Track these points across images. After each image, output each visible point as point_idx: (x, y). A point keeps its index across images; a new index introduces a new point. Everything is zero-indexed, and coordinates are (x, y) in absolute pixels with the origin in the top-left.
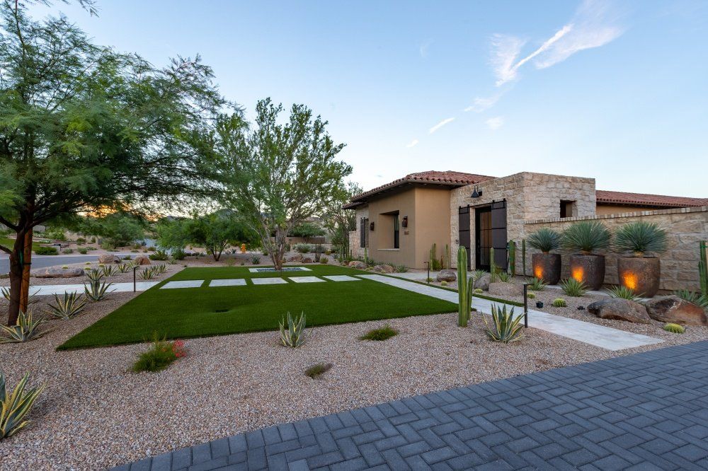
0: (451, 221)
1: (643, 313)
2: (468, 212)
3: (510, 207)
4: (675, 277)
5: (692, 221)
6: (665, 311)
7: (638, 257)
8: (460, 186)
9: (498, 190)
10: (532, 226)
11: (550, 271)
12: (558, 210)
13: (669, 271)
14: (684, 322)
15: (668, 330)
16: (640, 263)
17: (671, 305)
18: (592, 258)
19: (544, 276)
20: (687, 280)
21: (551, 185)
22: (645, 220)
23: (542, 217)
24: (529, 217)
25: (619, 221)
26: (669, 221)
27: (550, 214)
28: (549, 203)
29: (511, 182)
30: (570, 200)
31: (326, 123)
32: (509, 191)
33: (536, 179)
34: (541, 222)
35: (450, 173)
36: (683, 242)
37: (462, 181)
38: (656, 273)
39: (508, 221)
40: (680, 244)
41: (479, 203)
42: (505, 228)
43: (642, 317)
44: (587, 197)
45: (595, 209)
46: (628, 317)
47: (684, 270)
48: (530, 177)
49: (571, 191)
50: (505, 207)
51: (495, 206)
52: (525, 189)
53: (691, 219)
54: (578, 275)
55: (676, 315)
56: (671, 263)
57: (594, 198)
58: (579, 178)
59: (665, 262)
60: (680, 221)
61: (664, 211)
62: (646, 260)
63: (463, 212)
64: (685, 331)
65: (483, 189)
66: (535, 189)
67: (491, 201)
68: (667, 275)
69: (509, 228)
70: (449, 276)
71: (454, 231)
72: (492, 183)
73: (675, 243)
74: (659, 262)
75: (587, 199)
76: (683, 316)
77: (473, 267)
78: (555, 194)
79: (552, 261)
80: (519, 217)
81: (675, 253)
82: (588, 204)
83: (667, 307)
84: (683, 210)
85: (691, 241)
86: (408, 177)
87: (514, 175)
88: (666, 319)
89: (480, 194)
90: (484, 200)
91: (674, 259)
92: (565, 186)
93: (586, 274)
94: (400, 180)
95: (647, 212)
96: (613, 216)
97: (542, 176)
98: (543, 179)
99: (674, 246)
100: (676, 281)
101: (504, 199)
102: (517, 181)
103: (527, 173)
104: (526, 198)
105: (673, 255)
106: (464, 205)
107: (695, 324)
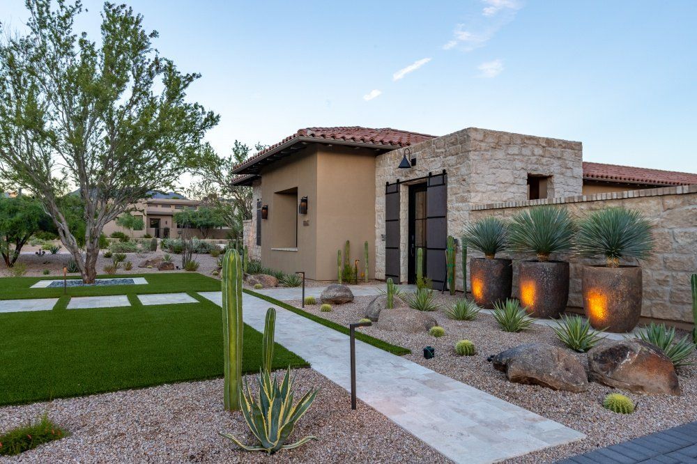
0: (377, 206)
1: (576, 372)
2: (398, 192)
3: (452, 183)
4: (667, 298)
5: (690, 208)
6: (614, 366)
7: (610, 266)
8: (388, 150)
9: (437, 156)
10: (479, 214)
11: (494, 286)
12: (525, 188)
13: (659, 289)
14: (642, 388)
15: (607, 407)
16: (611, 275)
17: (624, 356)
18: (548, 266)
19: (486, 295)
20: (683, 303)
21: (514, 150)
22: (628, 206)
23: (497, 200)
24: (476, 199)
25: (593, 206)
26: (660, 207)
27: (511, 195)
28: (510, 179)
29: (453, 144)
30: (544, 174)
31: (154, 34)
32: (450, 157)
33: (490, 140)
34: (491, 208)
35: (387, 131)
36: (680, 241)
37: (391, 142)
38: (636, 292)
39: (449, 206)
40: (675, 245)
41: (412, 177)
42: (445, 217)
43: (573, 379)
44: (568, 171)
45: (580, 189)
46: (549, 381)
47: (679, 287)
48: (480, 137)
49: (544, 160)
50: (444, 184)
51: (433, 182)
52: (472, 155)
53: (690, 204)
54: (529, 294)
55: (631, 375)
56: (663, 274)
57: (579, 172)
58: (557, 140)
59: (651, 273)
60: (675, 207)
61: (653, 192)
62: (621, 271)
63: (392, 190)
64: (636, 408)
65: (418, 155)
66: (488, 155)
67: (427, 174)
68: (656, 294)
69: (450, 216)
70: (338, 294)
71: (380, 221)
72: (429, 144)
73: (668, 243)
74: (640, 274)
75: (569, 173)
76: (641, 376)
77: (404, 277)
78: (519, 165)
79: (496, 270)
80: (464, 200)
81: (667, 259)
82: (572, 181)
83: (617, 360)
84: (679, 190)
85: (689, 240)
86: (301, 132)
87: (458, 132)
88: (615, 383)
89: (414, 162)
90: (419, 173)
91: (667, 268)
92: (536, 153)
93: (541, 292)
94: (290, 138)
95: (631, 193)
96: (585, 199)
97: (499, 136)
98: (501, 140)
99: (665, 248)
100: (668, 304)
101: (444, 171)
102: (462, 141)
103: (476, 129)
104: (473, 169)
105: (665, 263)
106: (392, 180)
107: (659, 391)
